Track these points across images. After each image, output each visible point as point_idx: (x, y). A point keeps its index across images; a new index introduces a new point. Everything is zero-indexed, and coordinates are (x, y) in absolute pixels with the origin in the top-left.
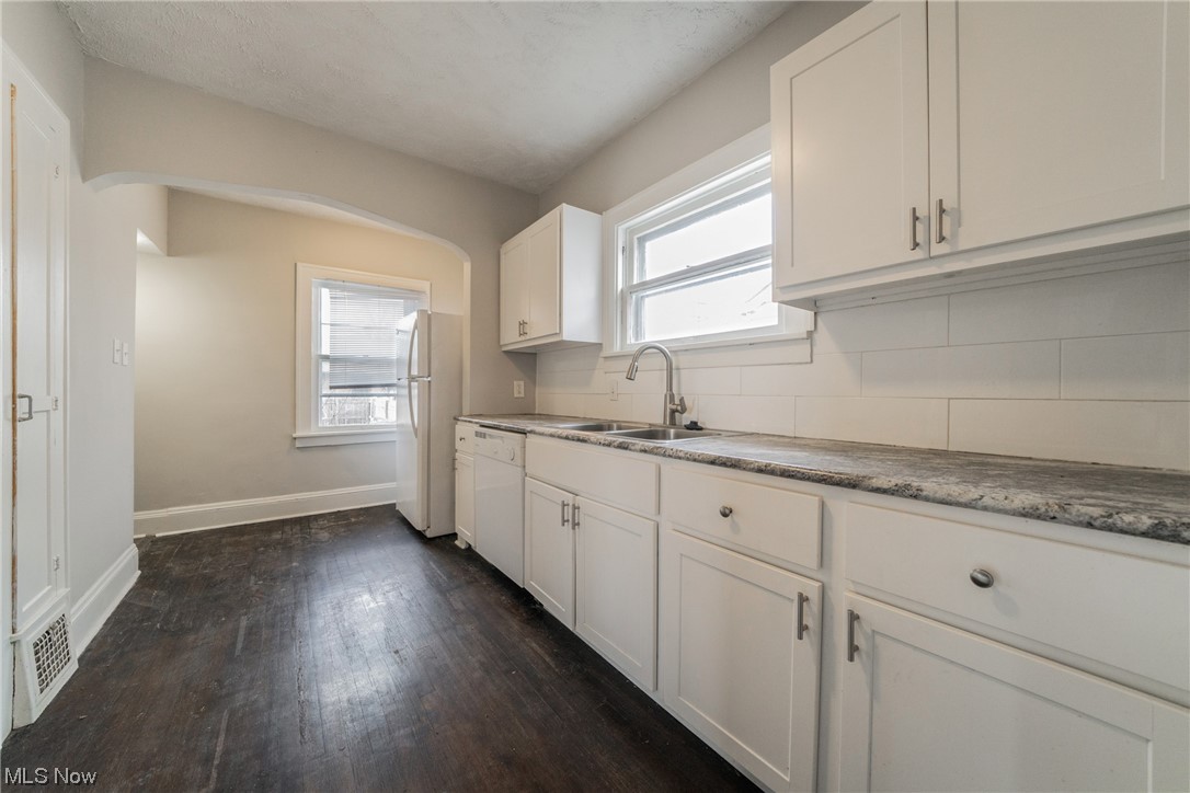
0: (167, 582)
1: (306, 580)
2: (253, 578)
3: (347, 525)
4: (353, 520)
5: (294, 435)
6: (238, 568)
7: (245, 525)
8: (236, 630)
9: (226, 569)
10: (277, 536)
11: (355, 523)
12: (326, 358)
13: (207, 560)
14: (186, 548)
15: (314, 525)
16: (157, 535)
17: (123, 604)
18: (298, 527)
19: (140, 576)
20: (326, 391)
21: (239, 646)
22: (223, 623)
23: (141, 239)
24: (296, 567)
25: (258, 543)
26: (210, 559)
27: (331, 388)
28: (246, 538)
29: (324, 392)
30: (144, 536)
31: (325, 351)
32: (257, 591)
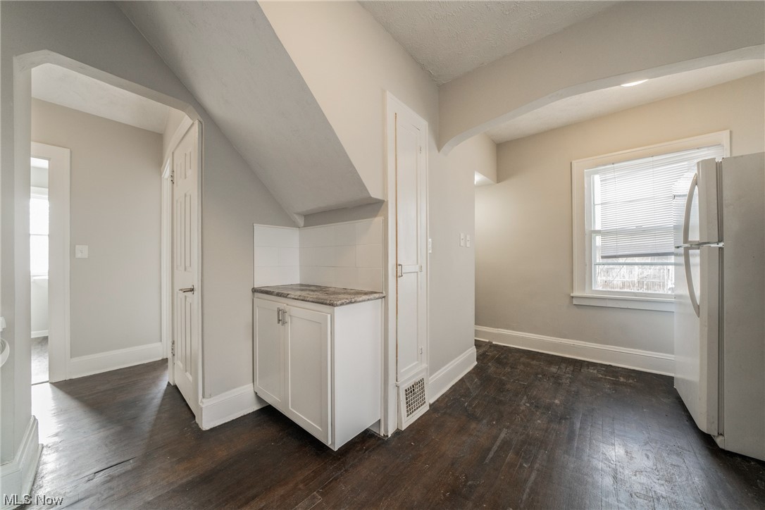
0: (484, 375)
1: (560, 423)
2: (525, 398)
3: (615, 383)
4: (622, 379)
5: (572, 295)
6: (521, 384)
7: (538, 352)
8: (496, 438)
9: (514, 382)
10: (554, 369)
11: (622, 384)
12: (598, 232)
13: (508, 369)
14: (502, 357)
15: (584, 370)
16: (494, 343)
17: (462, 380)
18: (571, 368)
19: (476, 366)
20: (599, 260)
21: (491, 455)
22: (493, 425)
23: (478, 178)
24: (556, 405)
25: (539, 370)
26: (509, 370)
27: (603, 257)
28: (534, 362)
29: (598, 261)
30: (487, 341)
31: (598, 227)
32: (523, 411)
